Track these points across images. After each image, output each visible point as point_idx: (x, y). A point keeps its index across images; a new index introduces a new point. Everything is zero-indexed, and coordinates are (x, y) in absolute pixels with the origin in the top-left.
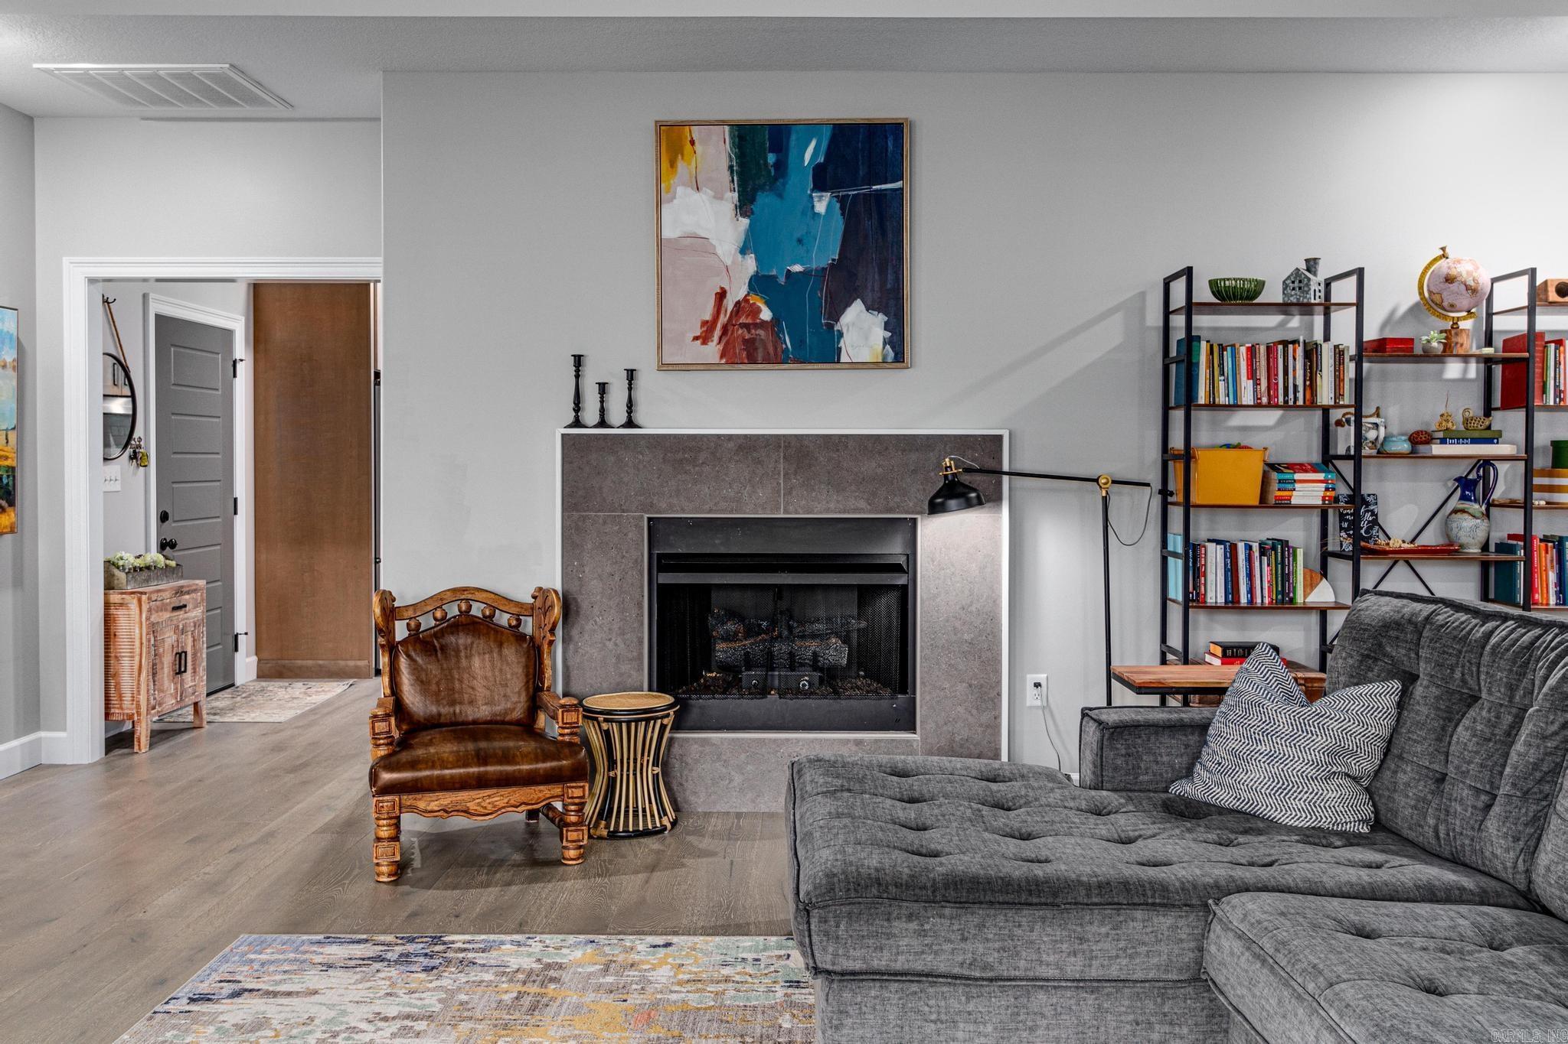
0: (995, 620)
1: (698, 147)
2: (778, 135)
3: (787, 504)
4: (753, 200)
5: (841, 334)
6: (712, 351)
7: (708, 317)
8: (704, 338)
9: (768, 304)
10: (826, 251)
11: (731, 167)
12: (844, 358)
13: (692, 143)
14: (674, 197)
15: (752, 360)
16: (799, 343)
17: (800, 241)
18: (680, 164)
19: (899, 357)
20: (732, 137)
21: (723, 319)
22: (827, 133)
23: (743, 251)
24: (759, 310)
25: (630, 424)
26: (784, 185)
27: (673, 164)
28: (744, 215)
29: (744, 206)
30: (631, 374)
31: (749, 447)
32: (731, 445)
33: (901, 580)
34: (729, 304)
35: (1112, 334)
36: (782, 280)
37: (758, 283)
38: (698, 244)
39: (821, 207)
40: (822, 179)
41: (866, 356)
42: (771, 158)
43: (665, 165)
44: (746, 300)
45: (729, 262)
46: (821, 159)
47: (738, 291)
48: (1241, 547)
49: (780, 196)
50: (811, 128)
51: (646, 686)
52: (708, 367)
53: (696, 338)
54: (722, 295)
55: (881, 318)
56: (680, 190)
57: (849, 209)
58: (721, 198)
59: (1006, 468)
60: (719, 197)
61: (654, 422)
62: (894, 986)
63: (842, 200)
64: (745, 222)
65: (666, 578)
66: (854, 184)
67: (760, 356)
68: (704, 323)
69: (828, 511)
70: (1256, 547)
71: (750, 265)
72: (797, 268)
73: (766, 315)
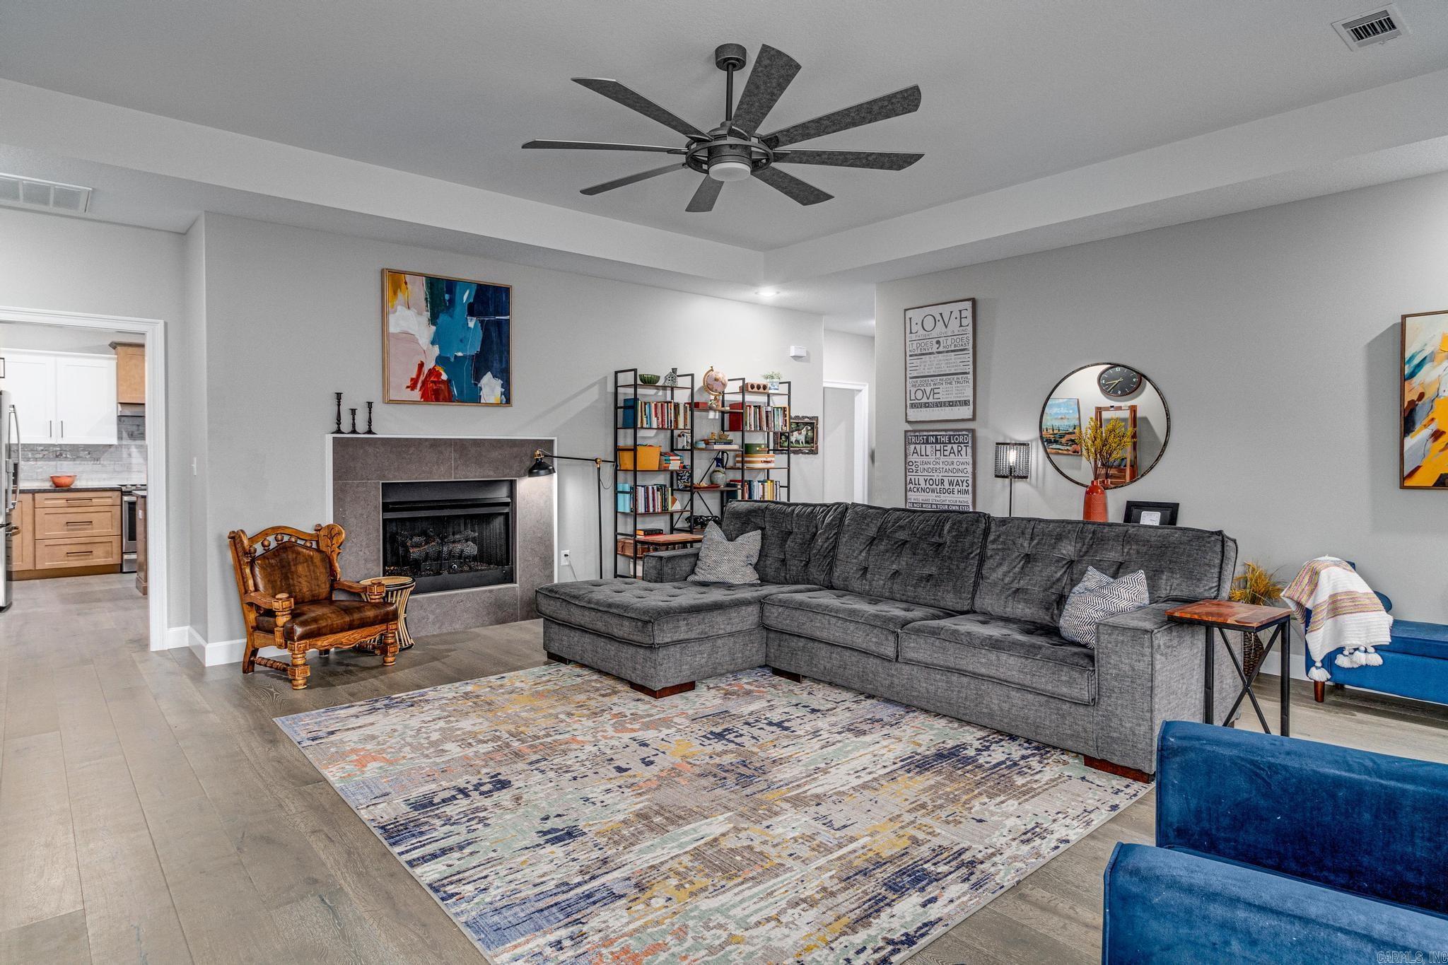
0: (550, 526)
1: (409, 286)
2: (451, 285)
3: (455, 473)
4: (437, 318)
5: (481, 389)
6: (416, 395)
7: (414, 376)
8: (413, 387)
9: (445, 371)
10: (474, 347)
11: (426, 299)
12: (482, 401)
13: (406, 283)
14: (396, 311)
15: (437, 400)
16: (461, 392)
17: (461, 341)
18: (399, 294)
19: (508, 401)
20: (427, 283)
21: (422, 378)
22: (474, 288)
23: (433, 343)
24: (441, 374)
25: (370, 432)
26: (453, 311)
27: (395, 293)
28: (434, 324)
29: (433, 320)
30: (370, 405)
31: (435, 444)
32: (427, 443)
33: (506, 510)
34: (426, 370)
35: (594, 394)
36: (452, 360)
37: (440, 360)
38: (409, 337)
39: (471, 325)
40: (472, 311)
41: (492, 400)
42: (447, 297)
43: (388, 293)
44: (434, 368)
45: (425, 349)
46: (472, 300)
47: (430, 364)
48: (650, 487)
49: (451, 316)
50: (468, 284)
51: (381, 574)
52: (414, 402)
53: (408, 387)
54: (421, 365)
55: (500, 382)
56: (399, 308)
57: (485, 327)
58: (421, 315)
59: (556, 454)
60: (420, 314)
61: (381, 433)
63: (482, 322)
64: (434, 328)
65: (390, 515)
66: (486, 315)
67: (441, 397)
68: (412, 379)
69: (475, 477)
70: (655, 487)
71: (436, 350)
72: (460, 354)
73: (444, 377)
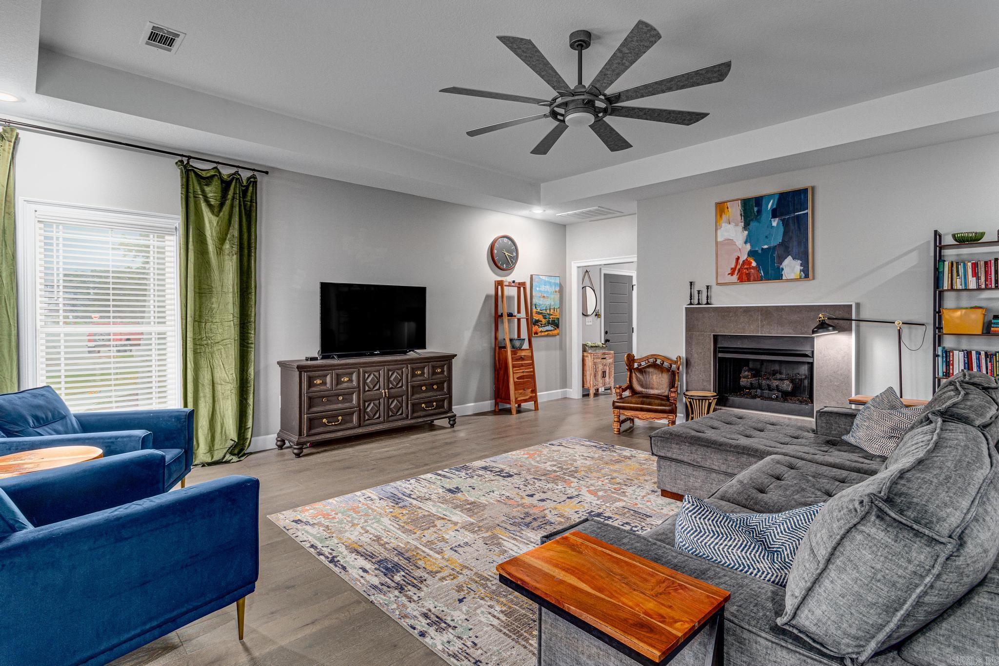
0: (849, 378)
1: (730, 209)
2: (758, 201)
3: (762, 331)
4: (749, 225)
5: (783, 269)
6: (735, 278)
7: (733, 266)
8: (732, 274)
9: (755, 260)
10: (777, 239)
11: (741, 215)
12: (784, 278)
13: (728, 208)
14: (721, 227)
15: (749, 280)
16: (766, 273)
17: (766, 237)
18: (724, 216)
19: (807, 276)
20: (741, 204)
21: (738, 267)
22: (777, 197)
23: (746, 243)
24: (751, 263)
25: (707, 303)
26: (760, 217)
27: (721, 216)
28: (745, 230)
29: (746, 227)
30: (708, 287)
31: (747, 310)
32: (741, 310)
33: (810, 360)
34: (741, 261)
35: (913, 260)
36: (760, 251)
37: (751, 253)
38: (730, 242)
39: (774, 224)
40: (775, 214)
41: (792, 276)
42: (756, 209)
43: (718, 216)
44: (746, 260)
45: (740, 247)
46: (775, 207)
47: (744, 257)
48: (974, 353)
49: (759, 222)
50: (770, 196)
52: (733, 284)
53: (729, 274)
54: (738, 259)
55: (799, 262)
56: (723, 224)
57: (785, 223)
58: (738, 225)
59: (854, 317)
60: (737, 225)
61: (717, 303)
62: (674, 463)
63: (783, 221)
64: (746, 232)
65: (720, 355)
66: (788, 213)
67: (752, 278)
68: (732, 269)
69: (777, 333)
70: (983, 353)
71: (748, 247)
72: (766, 247)
73: (754, 264)
